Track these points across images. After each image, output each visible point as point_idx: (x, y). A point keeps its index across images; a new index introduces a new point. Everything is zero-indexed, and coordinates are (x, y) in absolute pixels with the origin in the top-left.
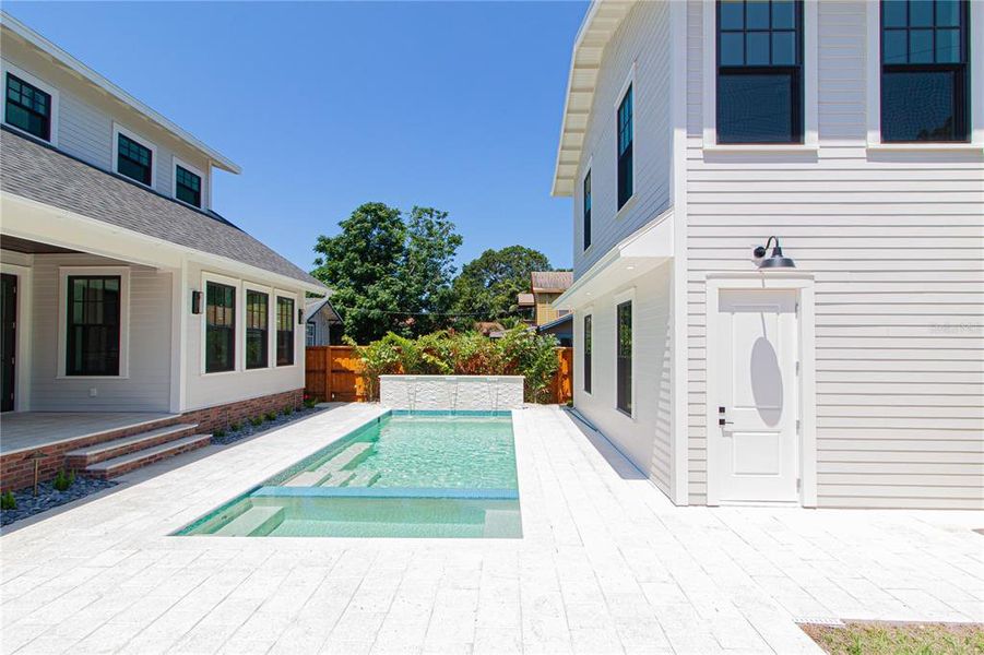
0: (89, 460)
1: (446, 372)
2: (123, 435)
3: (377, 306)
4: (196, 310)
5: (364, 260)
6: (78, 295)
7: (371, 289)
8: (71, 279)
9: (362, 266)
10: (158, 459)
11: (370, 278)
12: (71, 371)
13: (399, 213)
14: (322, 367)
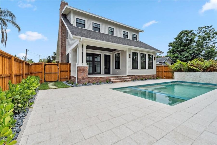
0: (111, 80)
1: (198, 71)
2: (117, 77)
3: (185, 57)
4: (130, 57)
5: (181, 46)
6: (116, 57)
7: (183, 53)
8: (115, 54)
9: (180, 48)
10: (121, 81)
11: (183, 51)
12: (115, 68)
13: (192, 31)
14: (162, 71)
